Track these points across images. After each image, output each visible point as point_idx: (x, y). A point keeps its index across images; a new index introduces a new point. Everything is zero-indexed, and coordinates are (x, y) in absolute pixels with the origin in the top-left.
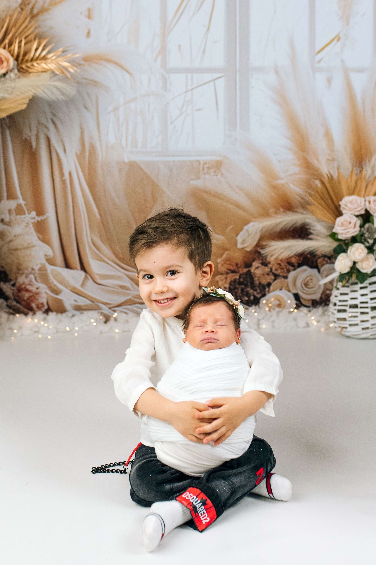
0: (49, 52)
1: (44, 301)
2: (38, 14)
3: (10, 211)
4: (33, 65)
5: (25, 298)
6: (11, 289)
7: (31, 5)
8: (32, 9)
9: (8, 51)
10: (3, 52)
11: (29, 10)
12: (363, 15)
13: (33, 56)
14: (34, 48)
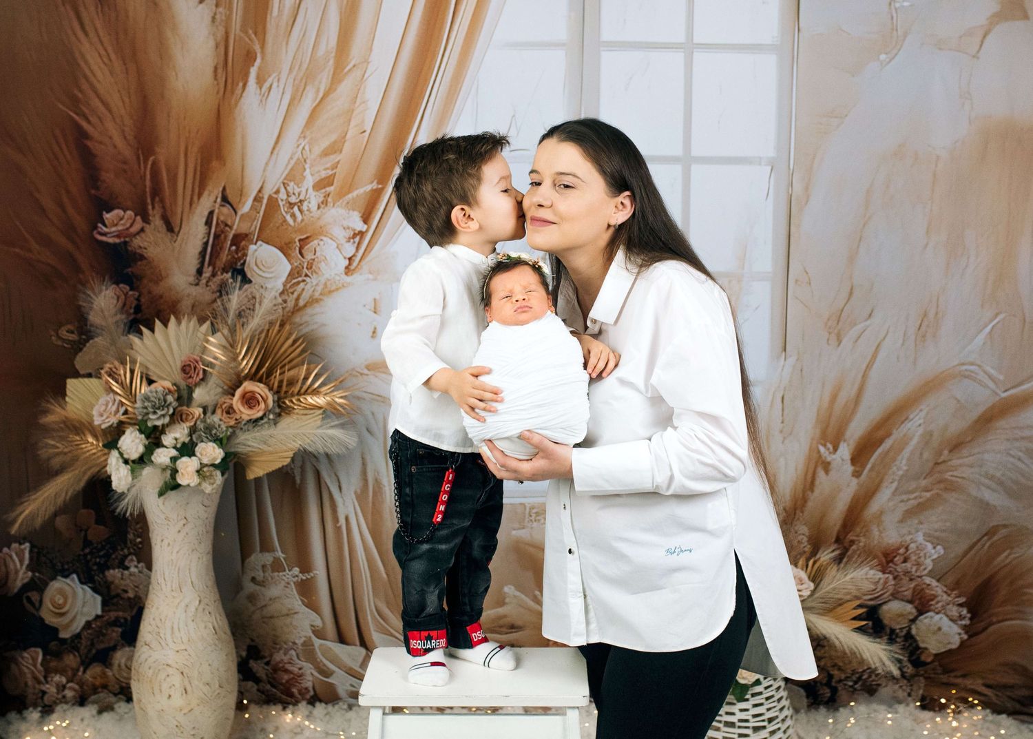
0: (323, 384)
1: (309, 685)
2: (305, 306)
3: (264, 567)
4: (299, 400)
5: (284, 681)
6: (264, 668)
7: (296, 294)
8: (298, 299)
9: (265, 384)
10: (259, 389)
11: (293, 302)
12: (757, 308)
13: (301, 388)
14: (302, 377)
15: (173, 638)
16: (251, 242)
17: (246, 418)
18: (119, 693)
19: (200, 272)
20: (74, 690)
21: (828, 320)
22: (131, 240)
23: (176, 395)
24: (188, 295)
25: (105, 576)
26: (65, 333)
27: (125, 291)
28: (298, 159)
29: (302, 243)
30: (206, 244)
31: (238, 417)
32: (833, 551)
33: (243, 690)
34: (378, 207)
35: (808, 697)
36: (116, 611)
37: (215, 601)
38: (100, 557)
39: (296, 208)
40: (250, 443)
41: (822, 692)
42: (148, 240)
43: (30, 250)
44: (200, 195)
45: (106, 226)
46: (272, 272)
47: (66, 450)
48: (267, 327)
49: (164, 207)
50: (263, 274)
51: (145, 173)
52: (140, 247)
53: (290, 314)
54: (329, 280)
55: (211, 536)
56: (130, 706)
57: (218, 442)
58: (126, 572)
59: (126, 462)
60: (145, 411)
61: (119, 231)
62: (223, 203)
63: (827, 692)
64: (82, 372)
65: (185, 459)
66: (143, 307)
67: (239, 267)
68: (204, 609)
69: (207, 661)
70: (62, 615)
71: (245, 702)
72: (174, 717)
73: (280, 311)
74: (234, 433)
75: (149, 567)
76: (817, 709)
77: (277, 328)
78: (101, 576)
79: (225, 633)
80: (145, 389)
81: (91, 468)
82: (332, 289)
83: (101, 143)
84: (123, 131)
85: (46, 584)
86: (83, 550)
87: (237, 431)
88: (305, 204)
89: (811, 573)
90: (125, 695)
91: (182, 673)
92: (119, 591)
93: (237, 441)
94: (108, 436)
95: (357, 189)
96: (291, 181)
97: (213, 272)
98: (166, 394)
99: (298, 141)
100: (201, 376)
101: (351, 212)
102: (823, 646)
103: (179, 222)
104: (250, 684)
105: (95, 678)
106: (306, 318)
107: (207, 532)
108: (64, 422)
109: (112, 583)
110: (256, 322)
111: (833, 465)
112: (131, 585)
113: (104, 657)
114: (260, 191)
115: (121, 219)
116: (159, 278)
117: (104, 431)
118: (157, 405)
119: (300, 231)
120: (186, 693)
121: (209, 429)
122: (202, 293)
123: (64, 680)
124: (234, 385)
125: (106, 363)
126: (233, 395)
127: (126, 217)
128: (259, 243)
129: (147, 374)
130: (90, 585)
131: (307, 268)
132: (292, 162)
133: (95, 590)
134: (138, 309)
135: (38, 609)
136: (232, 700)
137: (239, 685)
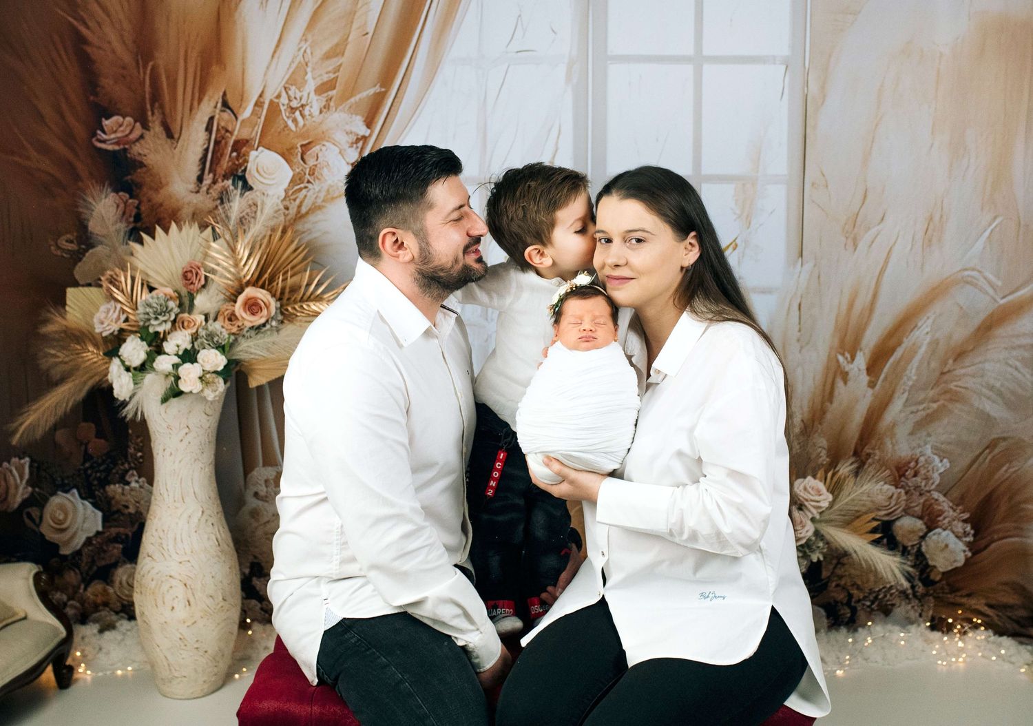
0: (326, 291)
2: (307, 213)
3: (266, 481)
4: (302, 307)
7: (298, 201)
8: (300, 206)
9: (268, 290)
10: (261, 294)
11: (295, 209)
12: (772, 213)
13: (304, 294)
14: (305, 283)
15: (175, 549)
16: (252, 148)
17: (248, 325)
18: (121, 611)
19: (200, 179)
20: (75, 608)
21: (846, 224)
22: (131, 148)
23: (178, 302)
24: (189, 204)
25: (105, 491)
26: (64, 243)
27: (125, 200)
28: (300, 62)
29: (303, 149)
30: (207, 150)
31: (240, 324)
32: (852, 464)
33: (246, 609)
34: (380, 111)
35: (828, 617)
36: (116, 526)
37: (218, 513)
38: (100, 471)
39: (297, 113)
40: (253, 351)
41: (842, 612)
42: (147, 146)
43: (28, 158)
44: (200, 100)
45: (104, 132)
46: (273, 179)
47: (67, 359)
48: (269, 233)
49: (163, 114)
50: (266, 181)
51: (144, 79)
52: (140, 154)
53: (292, 221)
54: (331, 186)
55: (213, 446)
56: (133, 623)
57: (220, 349)
58: (127, 487)
59: (128, 369)
60: (146, 316)
61: (118, 138)
62: (223, 109)
63: (847, 612)
64: (81, 283)
65: (188, 365)
66: (143, 216)
67: (240, 174)
68: (207, 520)
69: (211, 573)
70: (63, 530)
71: (248, 621)
72: (178, 630)
73: (282, 218)
74: (236, 340)
75: (151, 482)
76: (837, 630)
77: (279, 233)
78: (102, 491)
79: (229, 546)
80: (146, 296)
81: (91, 378)
82: (335, 195)
83: (100, 48)
84: (122, 36)
85: (46, 500)
86: (83, 464)
87: (240, 339)
88: (307, 108)
89: (829, 486)
90: (127, 613)
91: (185, 585)
92: (121, 507)
93: (239, 348)
94: (109, 345)
95: (359, 93)
96: (292, 85)
97: (214, 179)
98: (168, 300)
99: (299, 44)
100: (203, 282)
101: (354, 116)
102: (843, 565)
103: (178, 128)
104: (254, 602)
105: (97, 596)
106: (308, 226)
107: (209, 442)
108: (65, 332)
109: (113, 498)
110: (257, 228)
111: (851, 375)
112: (132, 500)
113: (105, 574)
114: (261, 96)
115: (121, 126)
116: (159, 186)
117: (105, 339)
118: (159, 311)
119: (301, 136)
120: (189, 605)
121: (210, 336)
122: (202, 201)
123: (65, 598)
124: (236, 291)
125: (106, 270)
126: (235, 302)
127: (125, 124)
128: (261, 149)
129: (147, 281)
130: (91, 500)
131: (309, 174)
132: (294, 66)
133: (95, 505)
134: (138, 218)
135: (38, 526)
136: (235, 615)
137: (243, 604)
